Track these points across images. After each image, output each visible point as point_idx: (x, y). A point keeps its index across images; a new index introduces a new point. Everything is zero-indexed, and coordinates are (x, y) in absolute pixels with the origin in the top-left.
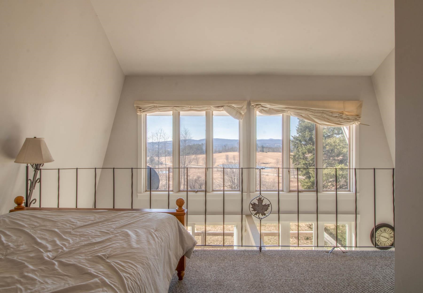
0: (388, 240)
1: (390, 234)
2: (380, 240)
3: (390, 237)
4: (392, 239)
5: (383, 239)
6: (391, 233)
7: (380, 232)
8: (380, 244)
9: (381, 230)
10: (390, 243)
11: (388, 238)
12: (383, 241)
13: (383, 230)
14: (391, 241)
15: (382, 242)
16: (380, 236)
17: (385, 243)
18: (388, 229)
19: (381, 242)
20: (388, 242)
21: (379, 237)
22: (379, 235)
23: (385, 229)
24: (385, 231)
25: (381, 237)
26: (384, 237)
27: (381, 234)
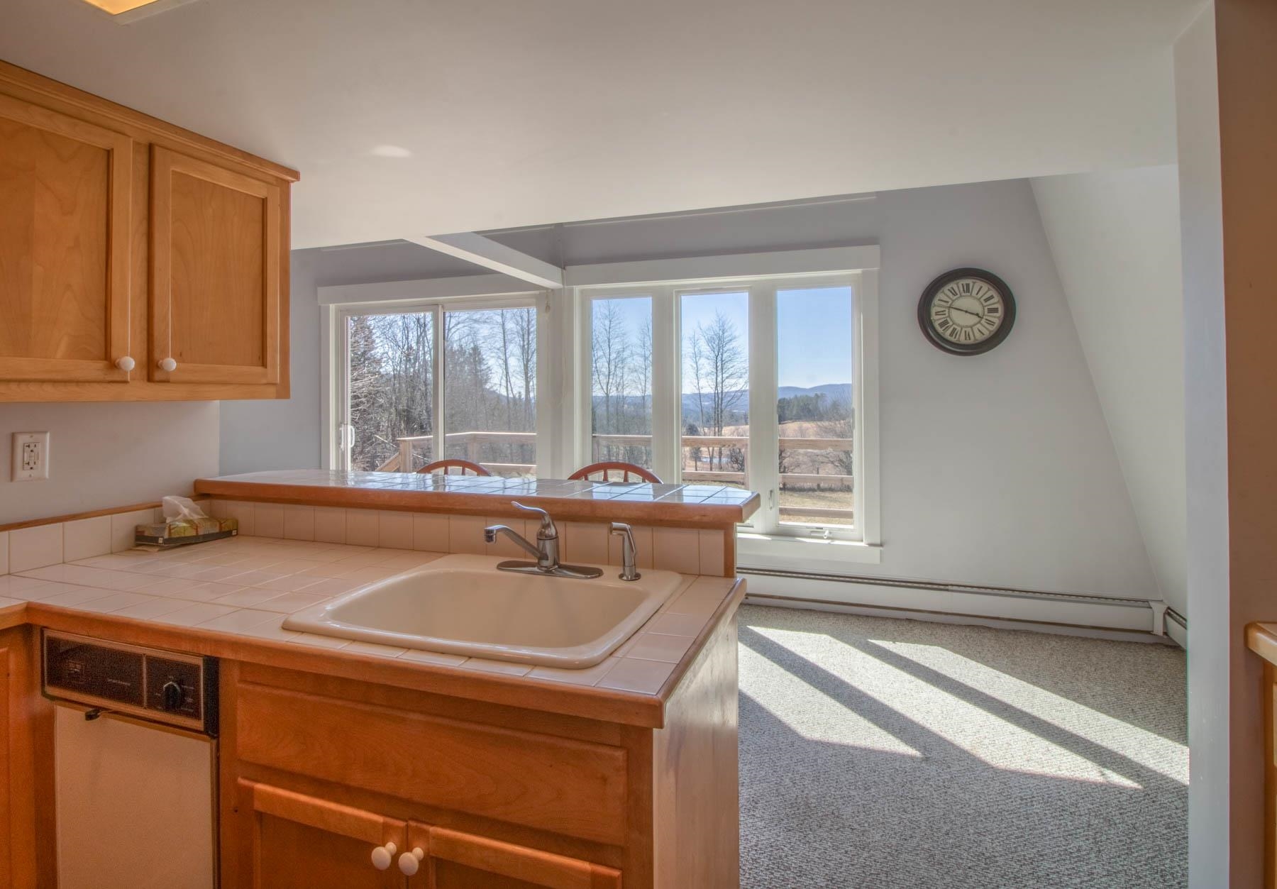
0: (979, 322)
1: (986, 300)
2: (951, 323)
3: (986, 310)
4: (995, 317)
5: (960, 319)
6: (992, 297)
7: (951, 295)
8: (951, 335)
9: (953, 288)
10: (987, 329)
11: (977, 315)
12: (962, 323)
13: (961, 289)
14: (991, 323)
15: (959, 329)
16: (950, 307)
17: (969, 330)
18: (979, 284)
19: (954, 329)
20: (979, 326)
21: (947, 312)
22: (948, 305)
23: (968, 285)
24: (968, 290)
25: (954, 313)
26: (966, 312)
27: (953, 301)
